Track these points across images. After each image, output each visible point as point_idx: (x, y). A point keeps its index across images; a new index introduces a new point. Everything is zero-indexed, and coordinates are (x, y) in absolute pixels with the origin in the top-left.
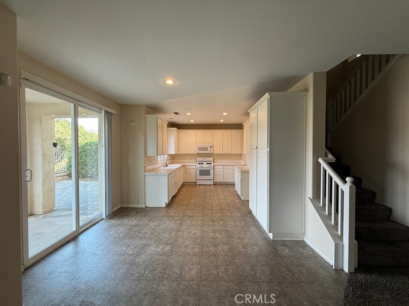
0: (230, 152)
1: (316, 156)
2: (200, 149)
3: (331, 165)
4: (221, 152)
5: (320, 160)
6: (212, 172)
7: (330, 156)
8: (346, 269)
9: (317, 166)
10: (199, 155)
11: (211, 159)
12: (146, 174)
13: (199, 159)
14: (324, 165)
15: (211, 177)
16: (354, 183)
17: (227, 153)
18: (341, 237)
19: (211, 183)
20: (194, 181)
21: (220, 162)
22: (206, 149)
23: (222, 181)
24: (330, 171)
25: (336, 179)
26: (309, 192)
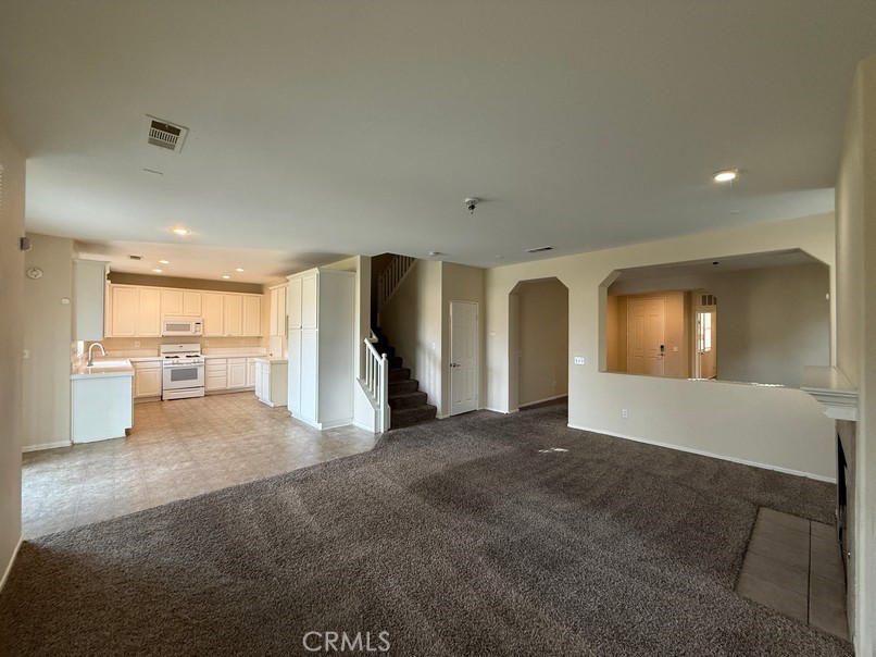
0: (239, 334)
1: (363, 336)
2: (170, 327)
3: (374, 344)
4: (220, 334)
5: (366, 341)
6: (201, 372)
7: (374, 337)
8: (382, 431)
9: (363, 346)
10: (167, 340)
11: (197, 347)
12: (73, 377)
13: (165, 348)
14: (369, 346)
15: (199, 381)
16: (387, 358)
17: (233, 335)
18: (379, 406)
19: (201, 392)
20: (158, 393)
21: (214, 353)
22: (186, 327)
23: (223, 387)
24: (373, 351)
25: (377, 356)
26: (357, 374)
